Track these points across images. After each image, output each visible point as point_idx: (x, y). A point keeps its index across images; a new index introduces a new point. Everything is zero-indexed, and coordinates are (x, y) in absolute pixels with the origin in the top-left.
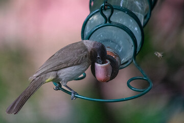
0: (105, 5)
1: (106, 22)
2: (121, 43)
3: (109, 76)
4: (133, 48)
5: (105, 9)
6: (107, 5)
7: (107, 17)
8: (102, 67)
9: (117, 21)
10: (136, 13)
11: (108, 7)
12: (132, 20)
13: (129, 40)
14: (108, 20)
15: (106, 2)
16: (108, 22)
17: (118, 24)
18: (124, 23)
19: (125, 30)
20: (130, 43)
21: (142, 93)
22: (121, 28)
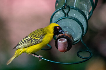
0: (65, 6)
2: (74, 29)
3: (66, 49)
5: (65, 8)
6: (66, 6)
7: (66, 13)
8: (62, 43)
9: (72, 16)
10: (84, 11)
11: (67, 7)
12: (81, 15)
15: (66, 4)
16: (66, 16)
17: (73, 17)
18: (76, 17)
19: (77, 21)
22: (74, 20)
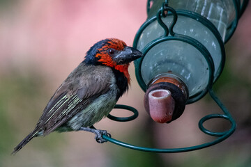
0: (164, 10)
1: (167, 35)
3: (171, 114)
4: (208, 72)
5: (165, 16)
6: (167, 10)
7: (168, 27)
8: (159, 101)
11: (169, 12)
13: (201, 60)
14: (169, 31)
15: (167, 5)
16: (169, 35)
17: (186, 37)
19: (195, 46)
20: (203, 64)
21: (220, 138)
22: (189, 43)
